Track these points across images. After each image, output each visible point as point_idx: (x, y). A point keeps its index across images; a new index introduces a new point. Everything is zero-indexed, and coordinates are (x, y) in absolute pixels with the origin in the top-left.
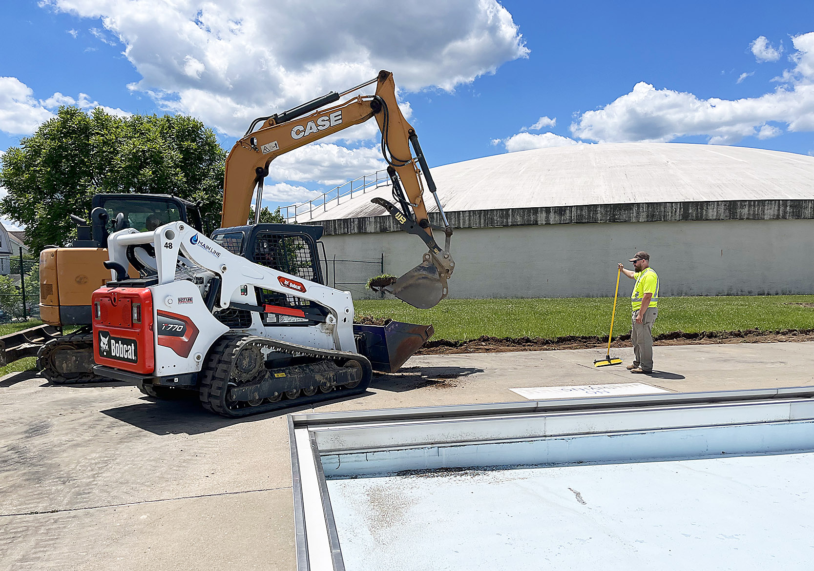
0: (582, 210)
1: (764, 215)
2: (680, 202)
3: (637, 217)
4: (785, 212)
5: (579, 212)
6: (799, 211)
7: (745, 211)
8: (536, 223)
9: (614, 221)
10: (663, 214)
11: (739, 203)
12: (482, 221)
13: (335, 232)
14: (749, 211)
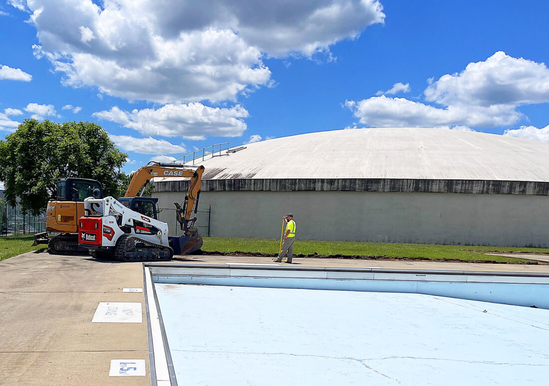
0: (345, 182)
1: (473, 190)
2: (413, 179)
3: (384, 188)
4: (488, 189)
5: (343, 183)
6: (499, 189)
7: (459, 187)
8: (314, 190)
9: (367, 190)
10: (401, 187)
11: (455, 182)
12: (278, 186)
13: (179, 189)
14: (462, 187)
